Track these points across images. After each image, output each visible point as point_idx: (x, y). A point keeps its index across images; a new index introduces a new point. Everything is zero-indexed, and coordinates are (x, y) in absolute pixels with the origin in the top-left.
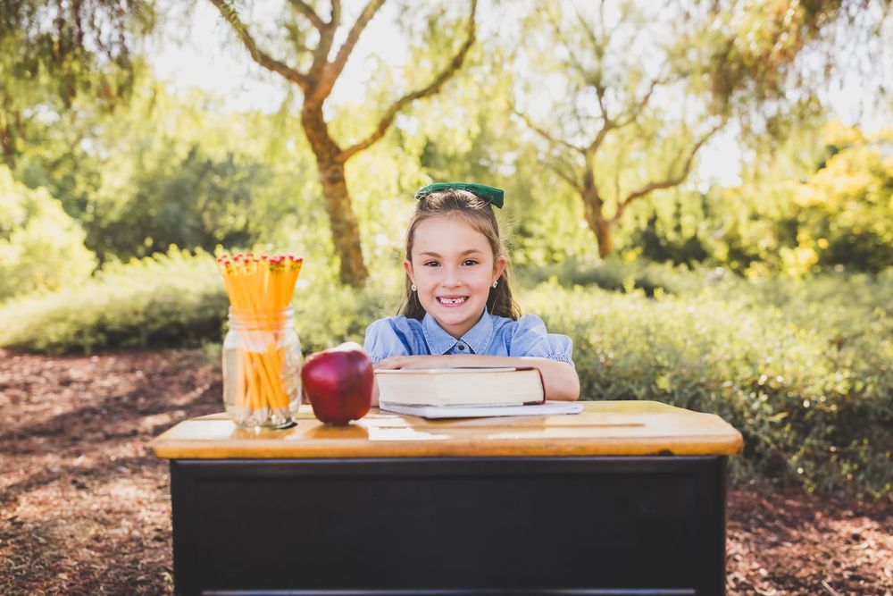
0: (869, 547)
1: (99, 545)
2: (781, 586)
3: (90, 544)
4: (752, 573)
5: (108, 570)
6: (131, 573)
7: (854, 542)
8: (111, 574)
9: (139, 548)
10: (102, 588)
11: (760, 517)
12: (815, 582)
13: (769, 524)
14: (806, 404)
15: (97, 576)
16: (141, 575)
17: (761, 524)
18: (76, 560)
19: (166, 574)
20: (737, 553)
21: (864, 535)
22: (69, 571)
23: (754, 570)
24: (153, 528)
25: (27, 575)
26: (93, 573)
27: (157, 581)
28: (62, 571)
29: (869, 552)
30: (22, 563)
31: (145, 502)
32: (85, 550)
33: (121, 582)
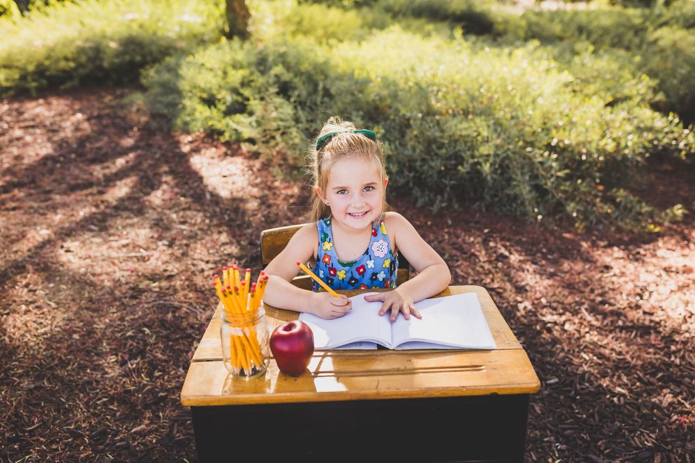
0: (615, 275)
1: (93, 306)
2: (554, 312)
3: (88, 306)
4: (536, 302)
5: (106, 328)
6: (122, 330)
7: (605, 271)
8: (108, 332)
9: (123, 307)
10: (104, 344)
11: (544, 250)
12: (577, 308)
13: (549, 257)
14: (584, 158)
15: (100, 335)
16: (128, 331)
17: (544, 257)
18: (82, 321)
19: (145, 329)
20: (527, 284)
21: (612, 264)
22: (79, 332)
23: (537, 299)
24: (127, 287)
25: (52, 336)
26: (95, 333)
27: (141, 335)
28: (75, 332)
29: (614, 279)
30: (45, 327)
31: (116, 261)
32: (85, 311)
33: (116, 337)
